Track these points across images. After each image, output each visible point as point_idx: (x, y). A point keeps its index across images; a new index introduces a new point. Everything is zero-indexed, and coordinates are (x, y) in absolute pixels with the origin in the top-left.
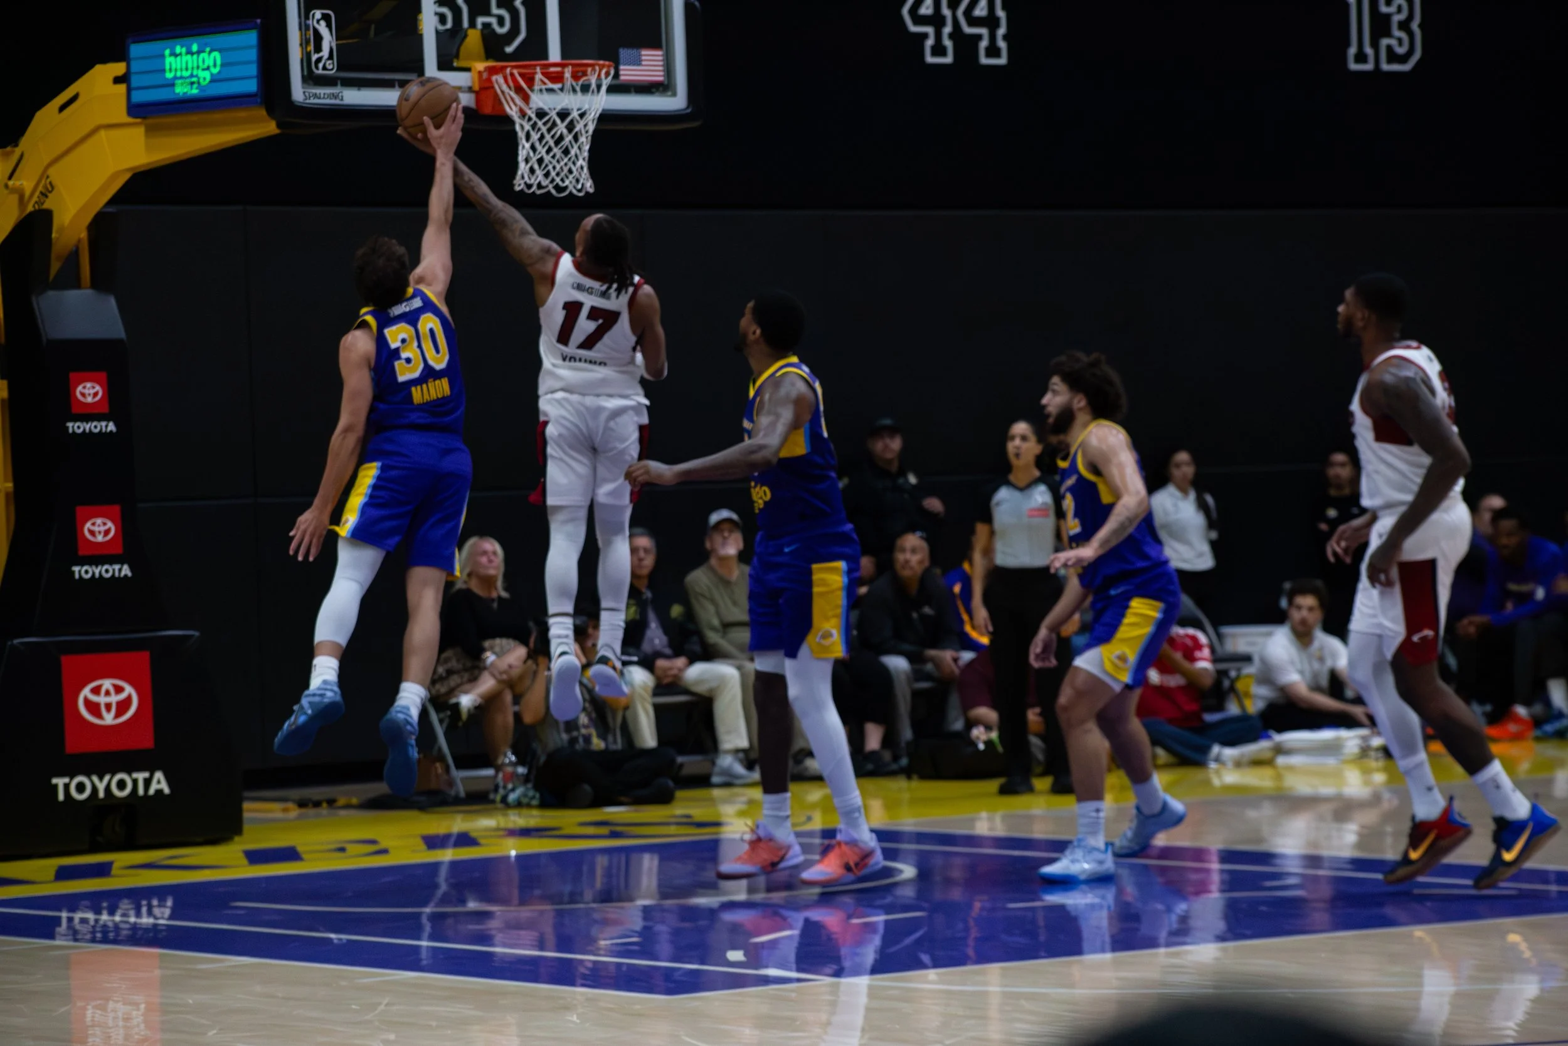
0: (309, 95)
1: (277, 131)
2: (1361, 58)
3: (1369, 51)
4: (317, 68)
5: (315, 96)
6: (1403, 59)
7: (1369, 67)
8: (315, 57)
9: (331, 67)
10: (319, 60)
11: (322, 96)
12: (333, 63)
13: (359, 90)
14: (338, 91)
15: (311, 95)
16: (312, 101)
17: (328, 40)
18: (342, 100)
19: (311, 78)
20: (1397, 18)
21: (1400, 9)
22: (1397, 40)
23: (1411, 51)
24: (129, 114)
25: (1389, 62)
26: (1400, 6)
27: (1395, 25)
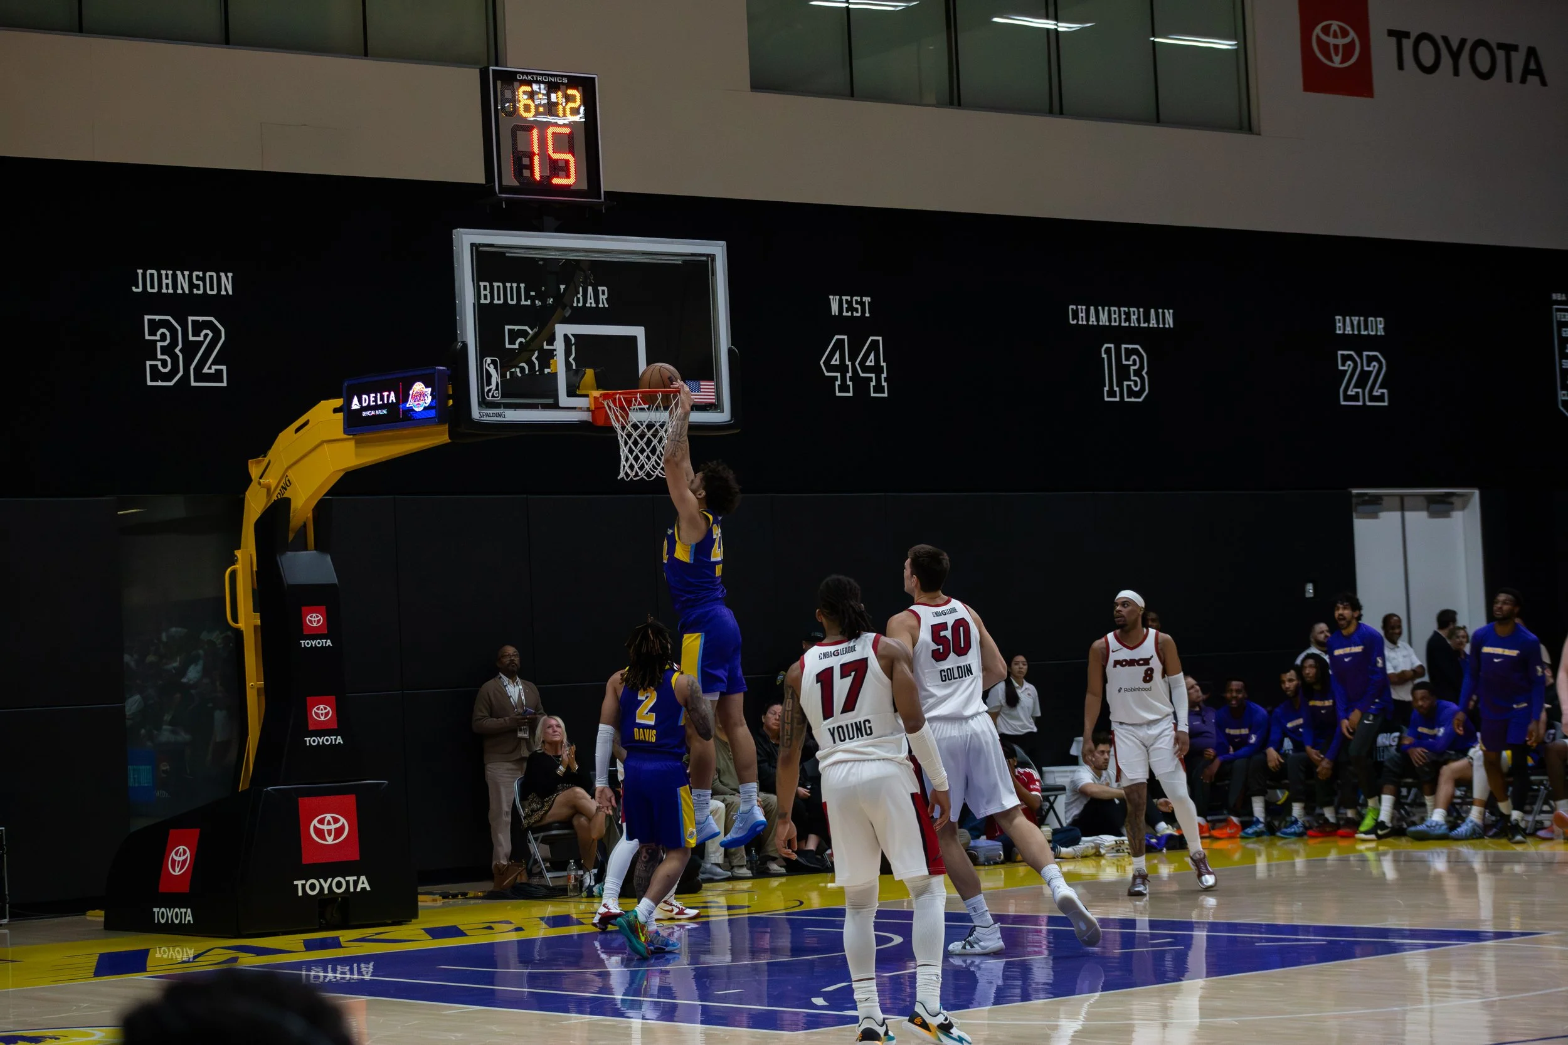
0: (483, 414)
1: (450, 441)
2: (1111, 393)
3: (1116, 389)
4: (488, 396)
5: (487, 415)
6: (1138, 394)
7: (1116, 399)
8: (486, 389)
9: (497, 395)
10: (490, 390)
11: (491, 415)
12: (499, 393)
13: (515, 411)
14: (502, 412)
16: (485, 419)
17: (495, 378)
18: (504, 418)
19: (484, 403)
20: (1133, 368)
21: (1135, 363)
22: (1133, 382)
23: (1142, 389)
24: (345, 432)
25: (1129, 397)
26: (1134, 361)
27: (1132, 373)
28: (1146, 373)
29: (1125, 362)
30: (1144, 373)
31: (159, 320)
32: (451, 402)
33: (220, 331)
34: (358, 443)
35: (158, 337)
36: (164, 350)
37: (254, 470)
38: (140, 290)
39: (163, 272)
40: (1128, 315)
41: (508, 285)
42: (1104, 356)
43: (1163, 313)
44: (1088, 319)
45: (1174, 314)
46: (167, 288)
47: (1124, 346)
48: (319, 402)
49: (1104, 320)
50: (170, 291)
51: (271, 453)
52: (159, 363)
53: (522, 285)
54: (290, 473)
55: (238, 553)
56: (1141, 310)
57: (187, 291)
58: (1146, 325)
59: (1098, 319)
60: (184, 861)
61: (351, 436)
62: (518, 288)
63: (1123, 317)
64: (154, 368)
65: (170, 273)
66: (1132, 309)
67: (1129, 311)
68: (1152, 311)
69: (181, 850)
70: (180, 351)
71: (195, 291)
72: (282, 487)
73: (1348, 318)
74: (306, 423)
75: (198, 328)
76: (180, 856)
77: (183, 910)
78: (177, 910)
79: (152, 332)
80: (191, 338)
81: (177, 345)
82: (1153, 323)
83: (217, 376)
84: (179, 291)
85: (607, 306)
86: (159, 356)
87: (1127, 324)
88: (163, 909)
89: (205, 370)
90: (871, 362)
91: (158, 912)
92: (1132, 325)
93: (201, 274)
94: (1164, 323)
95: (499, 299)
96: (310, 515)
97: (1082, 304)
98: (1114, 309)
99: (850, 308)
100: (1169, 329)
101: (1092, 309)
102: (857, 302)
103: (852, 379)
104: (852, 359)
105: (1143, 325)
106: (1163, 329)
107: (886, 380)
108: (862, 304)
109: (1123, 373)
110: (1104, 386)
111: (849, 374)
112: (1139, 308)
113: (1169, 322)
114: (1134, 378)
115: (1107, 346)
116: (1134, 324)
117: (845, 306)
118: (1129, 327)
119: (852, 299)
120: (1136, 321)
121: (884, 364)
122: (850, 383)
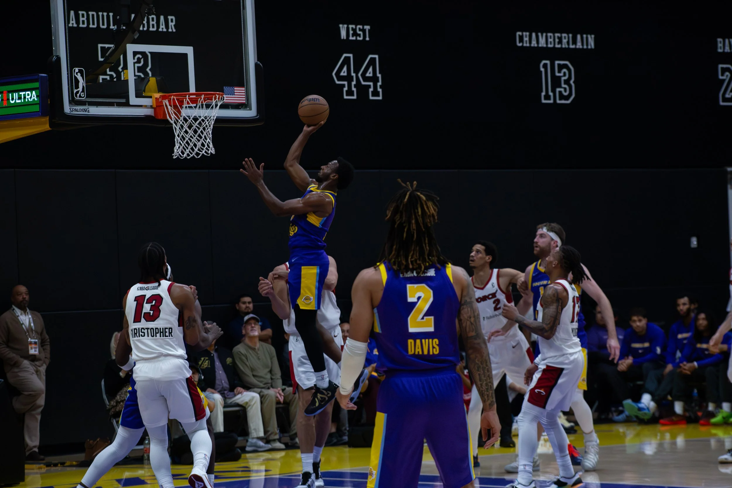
0: (73, 110)
1: (49, 129)
2: (547, 97)
3: (551, 94)
4: (77, 97)
5: (76, 110)
6: (567, 98)
7: (551, 101)
8: (75, 91)
9: (83, 96)
10: (78, 92)
11: (79, 110)
12: (84, 94)
13: (97, 107)
14: (87, 108)
15: (74, 110)
16: (74, 113)
17: (82, 83)
18: (89, 112)
19: (73, 101)
20: (563, 78)
21: (565, 74)
22: (564, 89)
23: (570, 94)
25: (560, 99)
26: (565, 73)
27: (563, 82)
28: (574, 82)
29: (557, 74)
30: (572, 82)
40: (560, 39)
41: (100, 14)
42: (542, 69)
43: (587, 38)
44: (530, 42)
45: (595, 38)
47: (557, 62)
49: (542, 43)
53: (111, 14)
56: (571, 35)
58: (573, 47)
59: (538, 42)
62: (108, 17)
63: (557, 40)
66: (564, 35)
67: (561, 37)
68: (579, 37)
73: (727, 41)
82: (579, 45)
85: (174, 30)
87: (559, 46)
90: (369, 74)
92: (564, 46)
94: (587, 45)
95: (93, 24)
97: (526, 31)
98: (549, 34)
99: (355, 34)
100: (591, 49)
101: (534, 35)
102: (360, 30)
103: (355, 86)
104: (356, 71)
105: (572, 46)
106: (587, 49)
107: (381, 87)
108: (364, 31)
109: (556, 82)
110: (542, 91)
111: (354, 83)
112: (568, 34)
113: (592, 44)
114: (563, 86)
115: (544, 62)
116: (565, 46)
117: (351, 32)
118: (561, 48)
119: (356, 27)
120: (566, 44)
121: (379, 75)
122: (354, 89)
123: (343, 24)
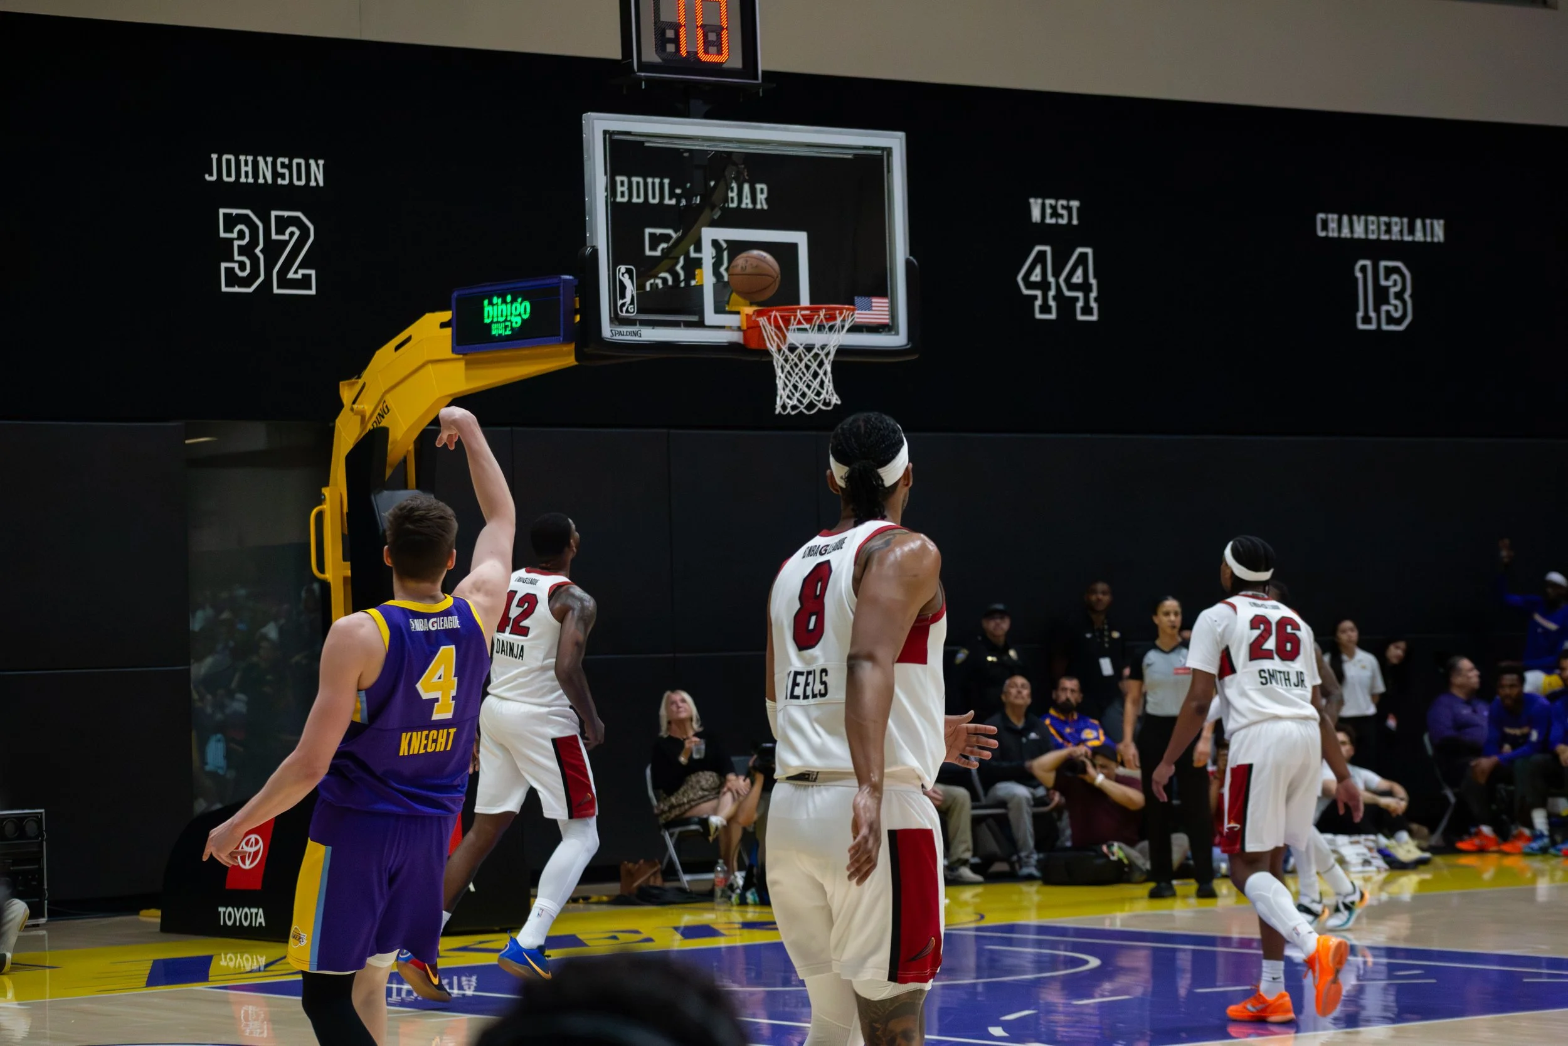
0: (615, 333)
1: (576, 363)
3: (1372, 314)
4: (621, 311)
5: (620, 333)
6: (1399, 321)
7: (1373, 327)
8: (620, 303)
9: (632, 311)
10: (623, 304)
11: (625, 334)
12: (634, 308)
13: (653, 329)
14: (637, 330)
15: (617, 333)
16: (618, 337)
17: (630, 290)
18: (639, 337)
19: (617, 319)
20: (1393, 290)
22: (1393, 307)
23: (1404, 316)
24: (454, 351)
25: (1387, 324)
26: (1395, 282)
27: (1392, 296)
28: (1411, 296)
29: (1383, 283)
30: (1407, 296)
31: (236, 214)
32: (578, 318)
33: (308, 229)
34: (469, 364)
35: (235, 235)
36: (242, 250)
37: (347, 393)
38: (214, 178)
39: (242, 158)
40: (1388, 226)
41: (649, 179)
42: (1359, 275)
43: (1432, 225)
44: (1340, 231)
45: (1445, 225)
46: (247, 176)
47: (1382, 264)
48: (423, 314)
49: (1359, 232)
50: (251, 180)
51: (367, 374)
52: (236, 266)
54: (388, 398)
55: (326, 491)
56: (1405, 220)
57: (270, 181)
58: (1410, 238)
59: (1352, 230)
60: (256, 853)
61: (461, 356)
62: (662, 185)
63: (1383, 228)
64: (229, 271)
65: (250, 158)
66: (1394, 219)
67: (1390, 222)
68: (1419, 222)
69: (253, 840)
70: (261, 251)
71: (280, 181)
72: (379, 414)
74: (409, 339)
75: (282, 224)
76: (251, 846)
77: (254, 911)
78: (246, 910)
79: (229, 229)
80: (274, 237)
81: (257, 244)
82: (1419, 236)
83: (305, 282)
84: (261, 181)
85: (764, 207)
86: (236, 257)
87: (1387, 238)
88: (230, 909)
89: (291, 275)
90: (1077, 278)
91: (224, 913)
92: (1394, 238)
93: (286, 161)
94: (1432, 236)
95: (638, 197)
96: (411, 447)
97: (1333, 212)
98: (1371, 218)
99: (1055, 214)
100: (1439, 243)
101: (1345, 219)
102: (1063, 207)
103: (1055, 298)
104: (1056, 275)
105: (1407, 238)
106: (1432, 243)
107: (1096, 300)
108: (1069, 209)
109: (1381, 295)
110: (1357, 310)
111: (1052, 293)
112: (1401, 216)
113: (1439, 235)
114: (1393, 301)
115: (1361, 262)
116: (1395, 236)
117: (1049, 211)
118: (1390, 241)
119: (1057, 202)
120: (1398, 234)
121: (1093, 281)
122: (1052, 303)
123: (1036, 197)
